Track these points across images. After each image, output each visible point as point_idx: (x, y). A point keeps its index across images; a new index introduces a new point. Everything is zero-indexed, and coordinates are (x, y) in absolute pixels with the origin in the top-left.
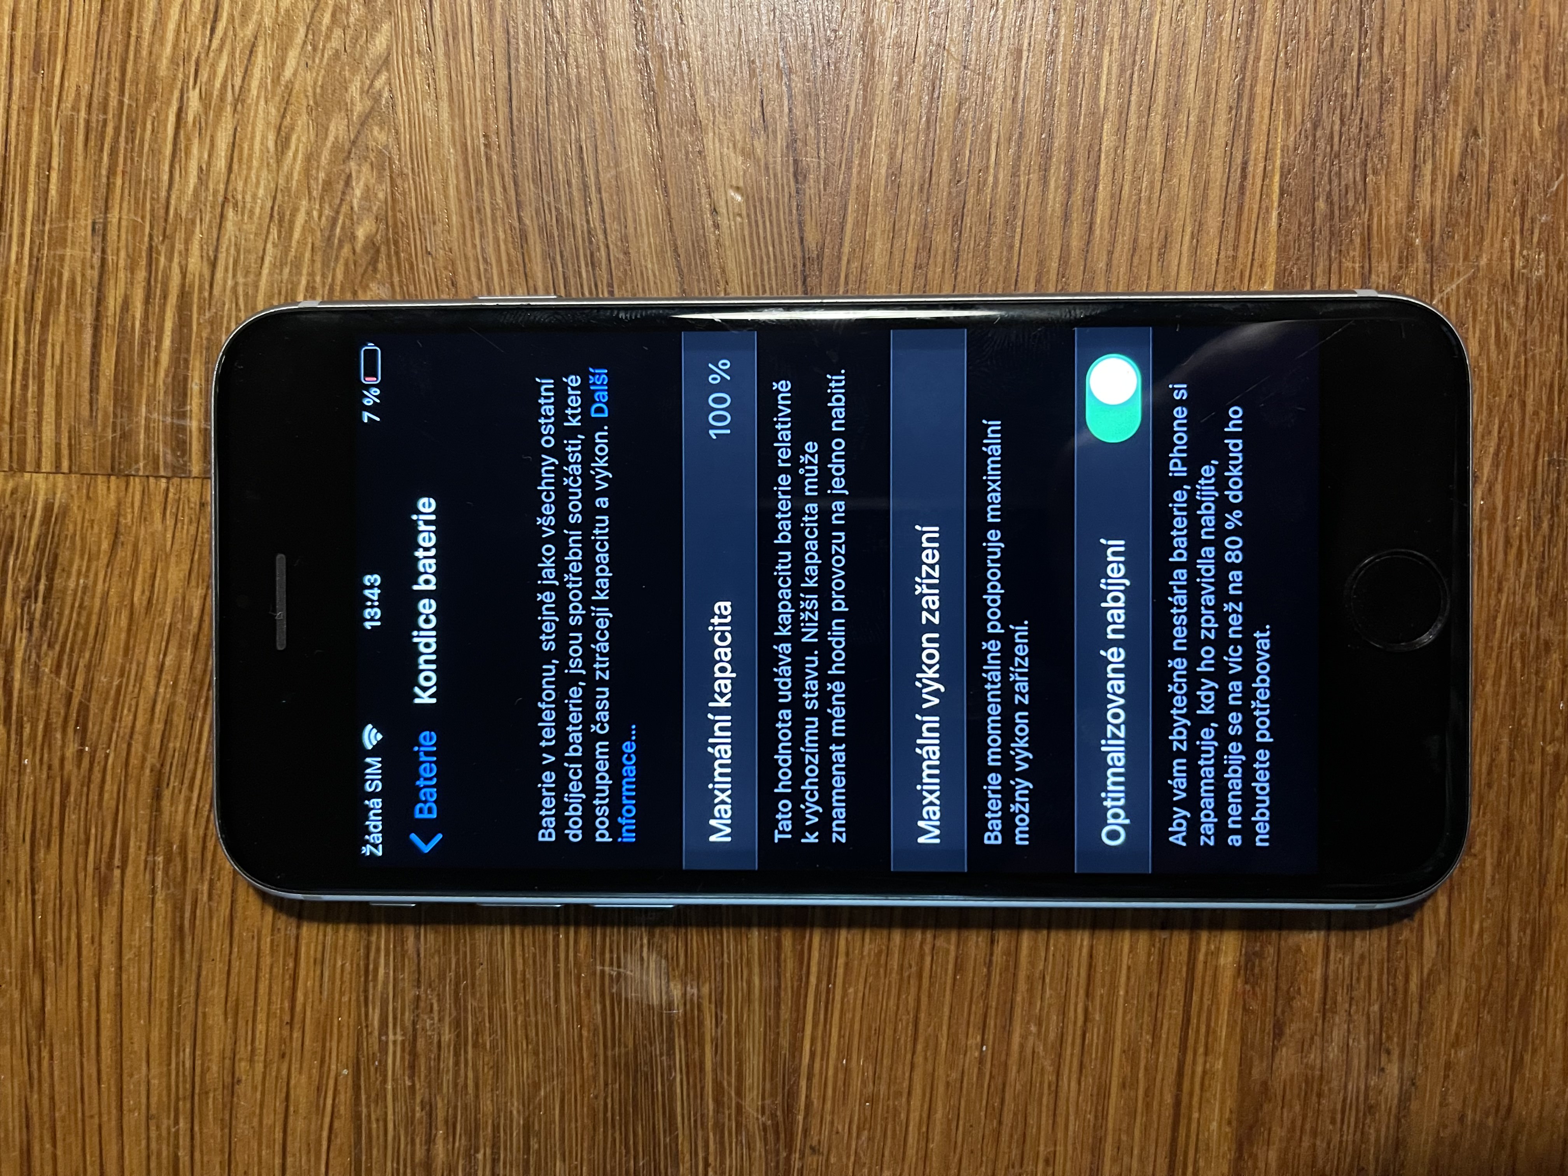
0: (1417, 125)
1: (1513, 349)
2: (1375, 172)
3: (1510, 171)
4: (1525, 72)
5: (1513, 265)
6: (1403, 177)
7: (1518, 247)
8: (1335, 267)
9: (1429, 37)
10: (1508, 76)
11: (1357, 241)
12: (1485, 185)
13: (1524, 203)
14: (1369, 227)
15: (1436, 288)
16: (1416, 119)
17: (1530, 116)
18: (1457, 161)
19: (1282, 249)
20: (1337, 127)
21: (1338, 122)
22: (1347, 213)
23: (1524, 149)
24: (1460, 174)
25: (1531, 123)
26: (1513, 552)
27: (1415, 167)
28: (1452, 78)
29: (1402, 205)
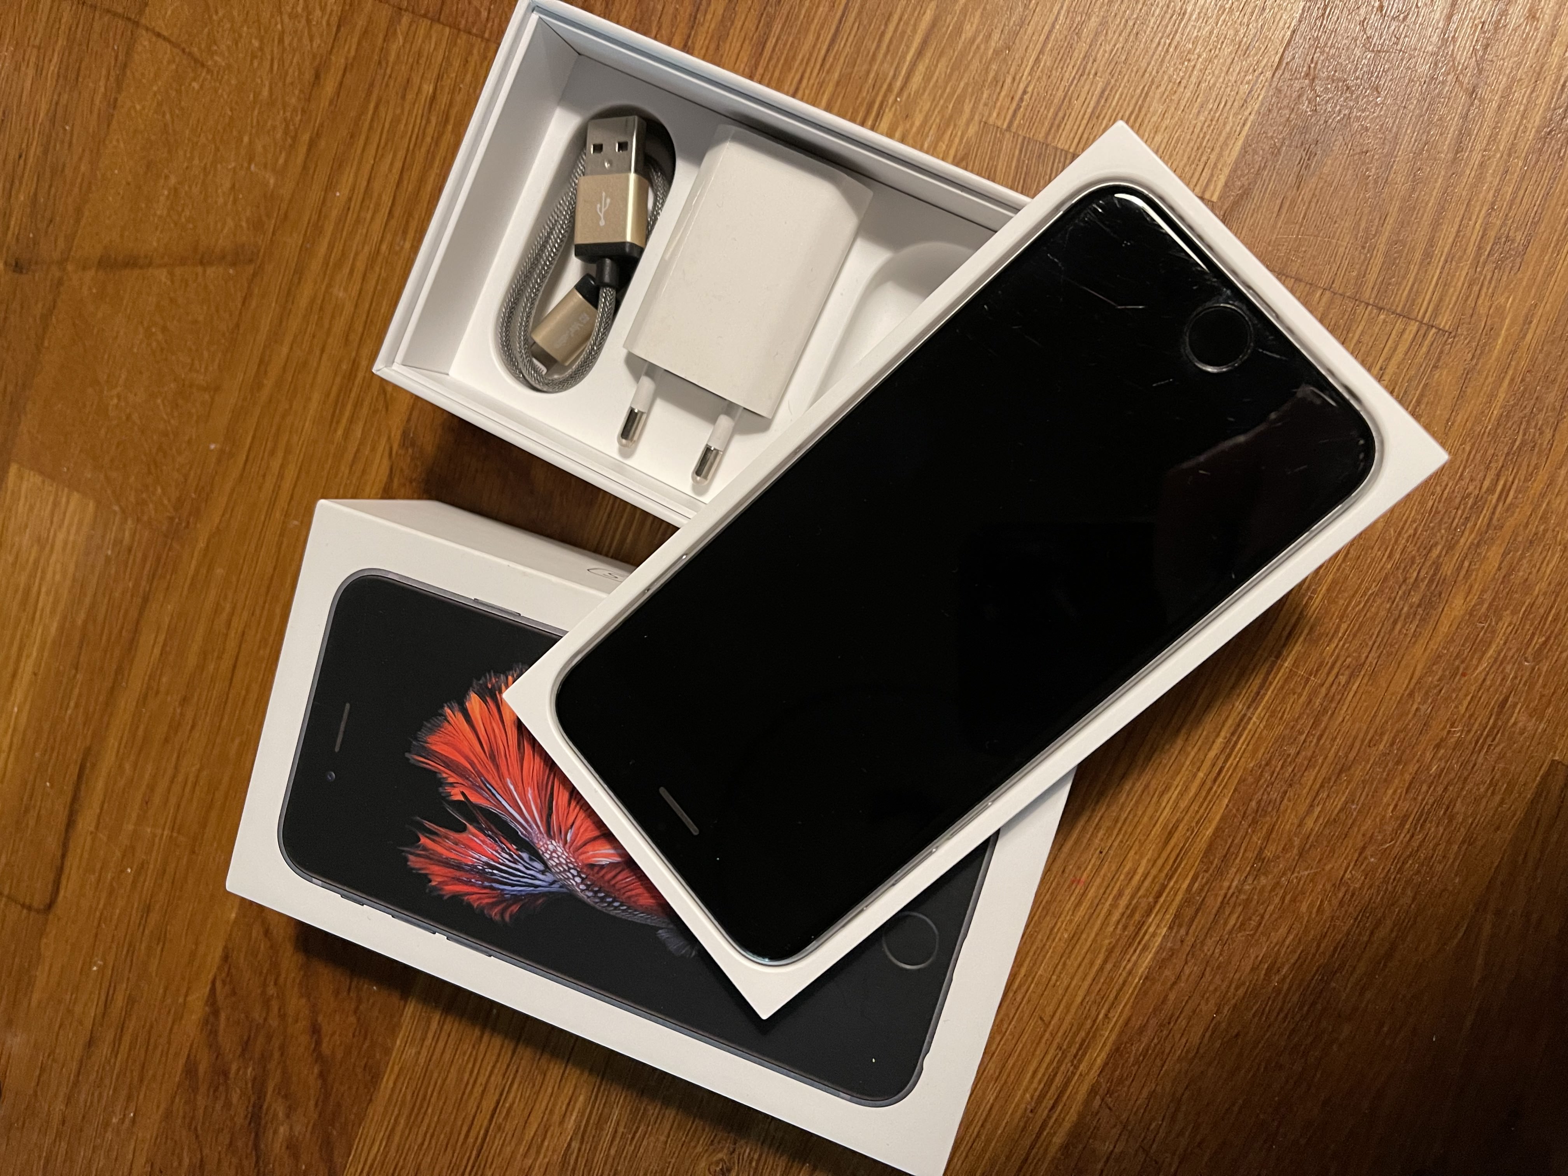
0: (1322, 786)
1: (1325, 917)
2: (1289, 800)
3: (1363, 828)
4: (1396, 781)
5: (1343, 876)
6: (1302, 809)
7: (1350, 868)
8: (1247, 839)
9: (1349, 743)
10: (1386, 780)
11: (1264, 830)
12: (1346, 830)
13: (1364, 848)
14: (1274, 826)
15: (1297, 869)
16: (1322, 782)
17: (1389, 805)
18: (1336, 812)
20: (1278, 769)
21: (1279, 766)
22: (1265, 813)
23: (1378, 820)
24: (1335, 819)
25: (1387, 809)
26: (1282, 1015)
27: (1311, 806)
28: (1353, 769)
29: (1296, 822)
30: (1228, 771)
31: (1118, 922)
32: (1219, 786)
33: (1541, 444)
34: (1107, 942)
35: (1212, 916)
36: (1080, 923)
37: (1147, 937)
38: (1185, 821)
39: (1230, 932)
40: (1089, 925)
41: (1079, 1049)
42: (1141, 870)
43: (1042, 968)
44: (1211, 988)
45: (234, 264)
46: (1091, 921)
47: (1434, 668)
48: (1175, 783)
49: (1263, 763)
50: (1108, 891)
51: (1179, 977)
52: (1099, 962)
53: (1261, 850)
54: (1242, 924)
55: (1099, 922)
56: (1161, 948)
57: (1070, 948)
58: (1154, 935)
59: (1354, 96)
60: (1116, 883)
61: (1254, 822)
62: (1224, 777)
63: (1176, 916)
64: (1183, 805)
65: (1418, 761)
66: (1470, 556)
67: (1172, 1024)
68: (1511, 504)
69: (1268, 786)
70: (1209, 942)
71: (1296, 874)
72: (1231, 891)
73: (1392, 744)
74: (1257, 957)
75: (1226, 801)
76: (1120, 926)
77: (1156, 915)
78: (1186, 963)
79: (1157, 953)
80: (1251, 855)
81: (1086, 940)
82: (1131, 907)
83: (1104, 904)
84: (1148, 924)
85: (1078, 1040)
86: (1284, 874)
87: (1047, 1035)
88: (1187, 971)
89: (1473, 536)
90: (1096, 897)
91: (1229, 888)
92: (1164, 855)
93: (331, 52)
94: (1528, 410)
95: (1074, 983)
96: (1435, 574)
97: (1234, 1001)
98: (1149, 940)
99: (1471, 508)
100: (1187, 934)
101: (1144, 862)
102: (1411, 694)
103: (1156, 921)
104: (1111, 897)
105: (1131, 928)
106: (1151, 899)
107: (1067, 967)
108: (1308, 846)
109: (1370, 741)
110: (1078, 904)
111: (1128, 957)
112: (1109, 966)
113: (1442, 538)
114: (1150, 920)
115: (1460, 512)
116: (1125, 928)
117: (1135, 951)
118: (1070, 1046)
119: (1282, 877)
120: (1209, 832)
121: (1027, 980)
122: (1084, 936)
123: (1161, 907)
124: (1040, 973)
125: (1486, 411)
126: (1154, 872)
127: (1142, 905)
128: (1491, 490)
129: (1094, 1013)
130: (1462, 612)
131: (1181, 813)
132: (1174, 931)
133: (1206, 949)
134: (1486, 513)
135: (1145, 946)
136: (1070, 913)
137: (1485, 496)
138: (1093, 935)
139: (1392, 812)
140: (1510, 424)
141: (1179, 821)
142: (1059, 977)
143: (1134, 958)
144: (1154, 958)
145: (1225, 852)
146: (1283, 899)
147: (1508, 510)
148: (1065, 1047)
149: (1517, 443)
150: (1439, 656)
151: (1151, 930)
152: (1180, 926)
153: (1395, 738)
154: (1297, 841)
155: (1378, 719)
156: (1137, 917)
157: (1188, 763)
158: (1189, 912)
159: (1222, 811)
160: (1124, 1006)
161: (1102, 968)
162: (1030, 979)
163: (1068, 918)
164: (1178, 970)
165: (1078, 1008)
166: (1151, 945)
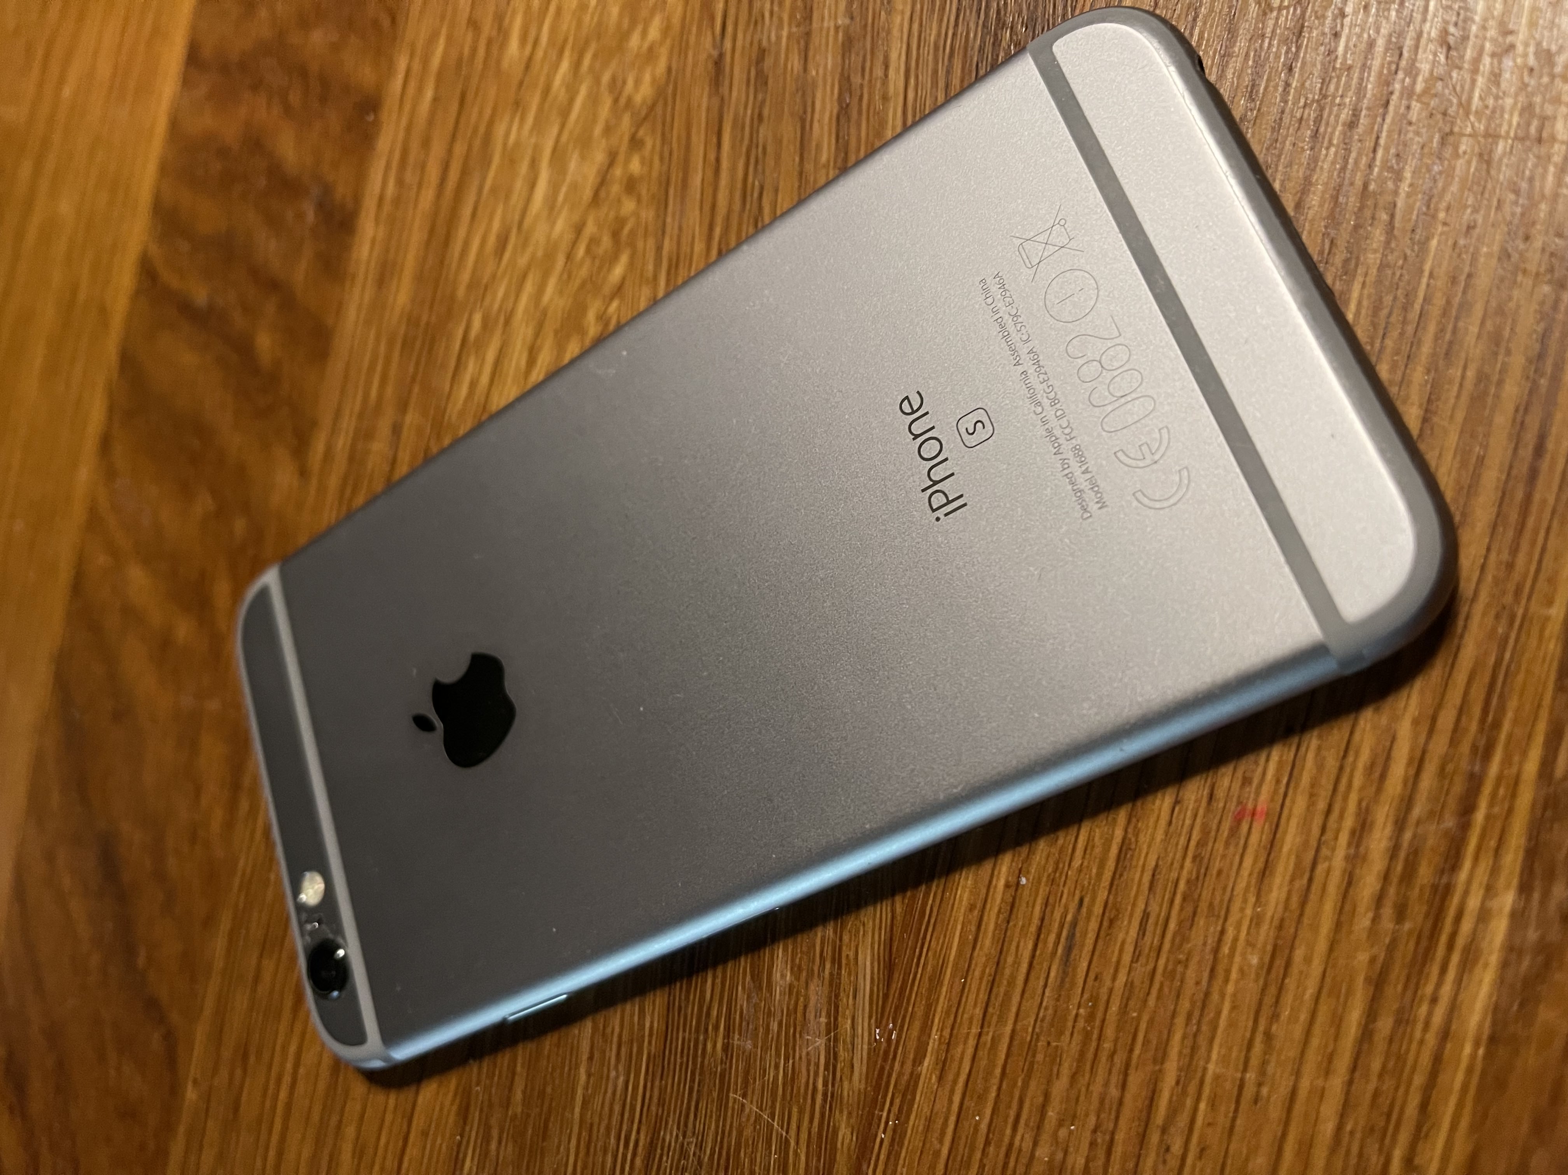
31: (1379, 900)
34: (1363, 957)
36: (1282, 920)
37: (1467, 926)
40: (1306, 921)
43: (1214, 1056)
46: (1309, 910)
52: (1355, 1016)
55: (1329, 907)
56: (1512, 950)
57: (1273, 990)
58: (1484, 916)
60: (1346, 798)
77: (1476, 859)
79: (1505, 965)
81: (1308, 960)
82: (1402, 855)
83: (1329, 859)
90: (1306, 844)
95: (1305, 1084)
98: (1475, 932)
105: (1418, 912)
106: (1450, 822)
107: (1277, 1044)
110: (1265, 872)
111: (1429, 989)
112: (1385, 1025)
114: (1463, 875)
116: (1401, 914)
117: (1444, 970)
121: (1184, 1093)
122: (1299, 954)
124: (1211, 1067)
126: (1439, 746)
127: (1431, 842)
136: (1252, 899)
138: (1322, 946)
142: (1262, 1072)
143: (1447, 989)
144: (1501, 981)
151: (1473, 903)
156: (1425, 873)
161: (1366, 1034)
162: (1192, 1089)
163: (1249, 912)
166: (1484, 945)
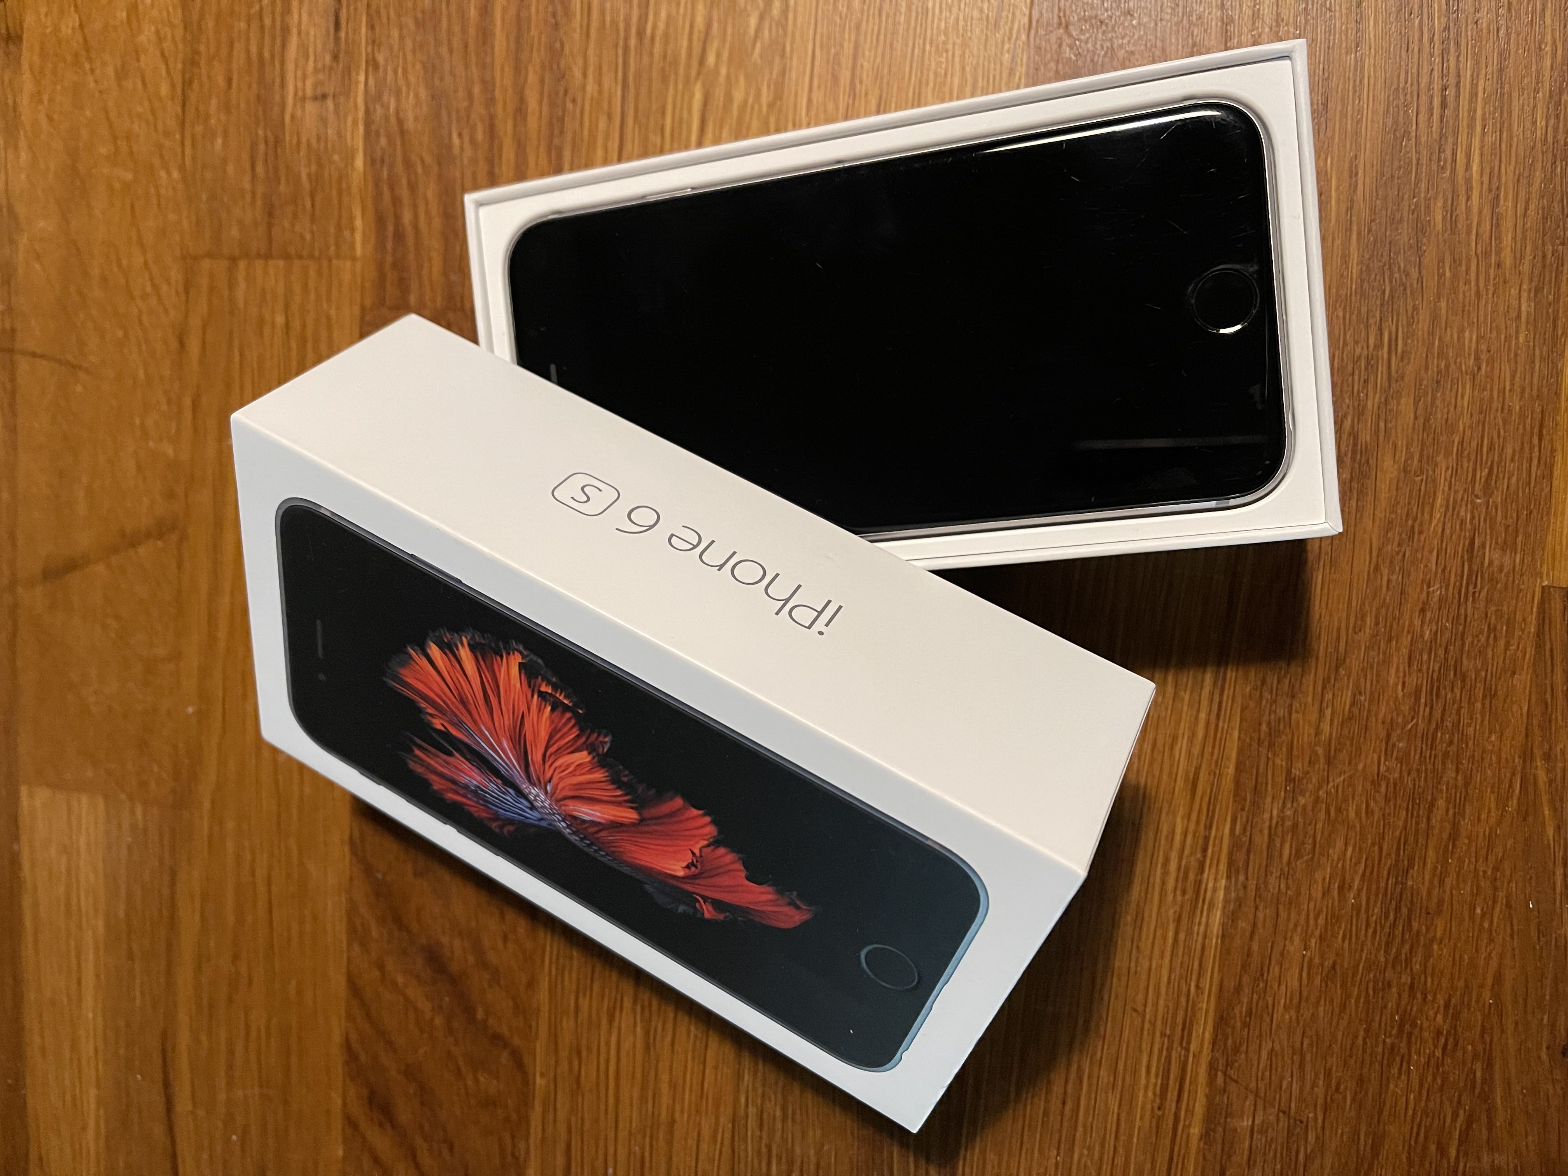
0: (1324, 688)
1: (1376, 818)
2: (1298, 713)
3: (1381, 716)
4: (1395, 659)
5: (1379, 769)
6: (1314, 717)
7: (1382, 760)
8: (1271, 763)
10: (1384, 661)
11: (1284, 749)
12: (1364, 723)
13: (1389, 736)
14: (1292, 742)
15: (1331, 779)
16: (1323, 683)
17: (1397, 685)
18: (1347, 708)
19: (1240, 752)
22: (1279, 732)
23: (1391, 703)
24: (1349, 717)
25: (1396, 689)
26: (1370, 931)
27: (1321, 711)
28: (1348, 660)
29: (1312, 731)
30: (1227, 702)
32: (1224, 722)
33: (1411, 285)
35: (1265, 853)
38: (1203, 766)
39: (1289, 863)
41: (1183, 1030)
42: (1179, 830)
44: (1291, 926)
45: (160, 536)
47: (1390, 534)
48: (1181, 732)
49: (1259, 683)
50: (1154, 861)
51: (1255, 925)
53: (1289, 772)
54: (1298, 851)
59: (1110, 28)
61: (1271, 745)
62: (1226, 710)
63: (1231, 863)
64: (1196, 751)
65: (1409, 632)
66: (1383, 416)
67: (1265, 975)
68: (1403, 352)
69: (1271, 706)
70: (1272, 880)
71: (1331, 784)
72: (1274, 822)
73: (1377, 624)
74: (1324, 879)
75: (1236, 734)
76: (1178, 892)
78: (1257, 908)
80: (1281, 778)
84: (1205, 881)
85: (1179, 1020)
86: (1320, 787)
87: (1147, 1026)
88: (1260, 916)
89: (1378, 396)
91: (1271, 818)
92: (1196, 806)
93: (186, 317)
94: (1385, 258)
96: (1355, 445)
97: (1317, 933)
99: (1366, 369)
100: (1247, 879)
101: (1179, 820)
102: (1377, 568)
103: (1212, 877)
104: (1159, 866)
108: (1332, 752)
109: (1354, 627)
113: (1348, 407)
115: (1356, 377)
118: (1173, 1029)
119: (1319, 790)
120: (1231, 770)
123: (1211, 859)
125: (1345, 273)
128: (1379, 346)
129: (1184, 989)
130: (1395, 473)
131: (1198, 758)
132: (1233, 880)
133: (1270, 887)
134: (1382, 369)
135: (1210, 903)
137: (1375, 353)
139: (1403, 690)
140: (1373, 276)
141: (1198, 769)
145: (1254, 782)
146: (1328, 812)
147: (1402, 359)
148: (1168, 1032)
149: (1387, 292)
150: (1390, 523)
152: (1237, 872)
153: (1377, 618)
154: (1320, 751)
155: (1354, 604)
157: (1185, 708)
158: (1240, 857)
159: (1236, 744)
160: (1212, 973)
164: (1251, 917)
165: (1167, 988)
